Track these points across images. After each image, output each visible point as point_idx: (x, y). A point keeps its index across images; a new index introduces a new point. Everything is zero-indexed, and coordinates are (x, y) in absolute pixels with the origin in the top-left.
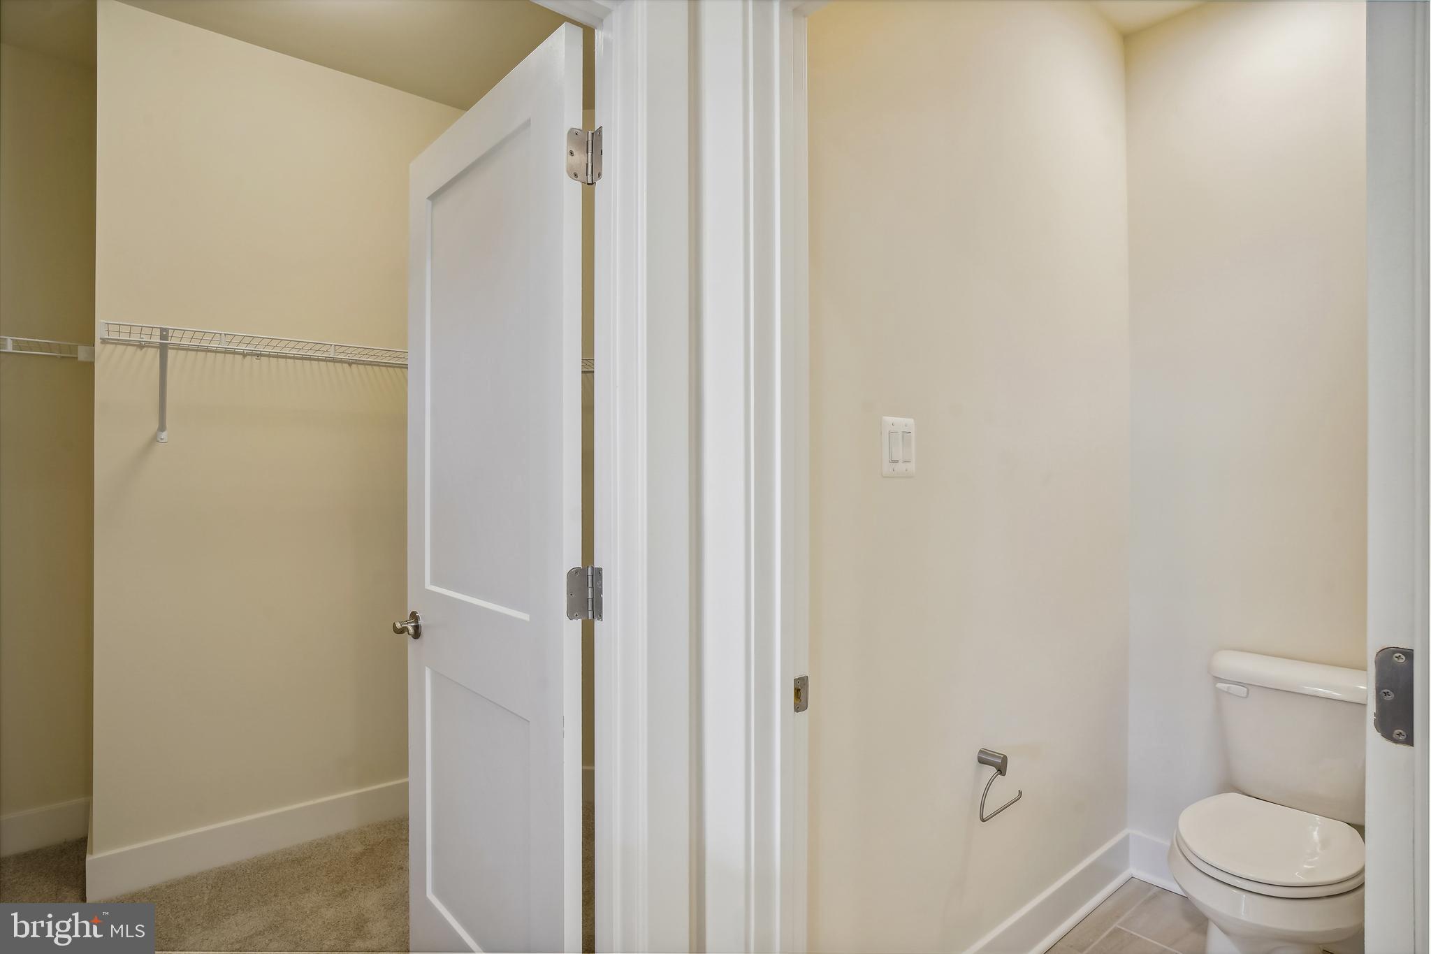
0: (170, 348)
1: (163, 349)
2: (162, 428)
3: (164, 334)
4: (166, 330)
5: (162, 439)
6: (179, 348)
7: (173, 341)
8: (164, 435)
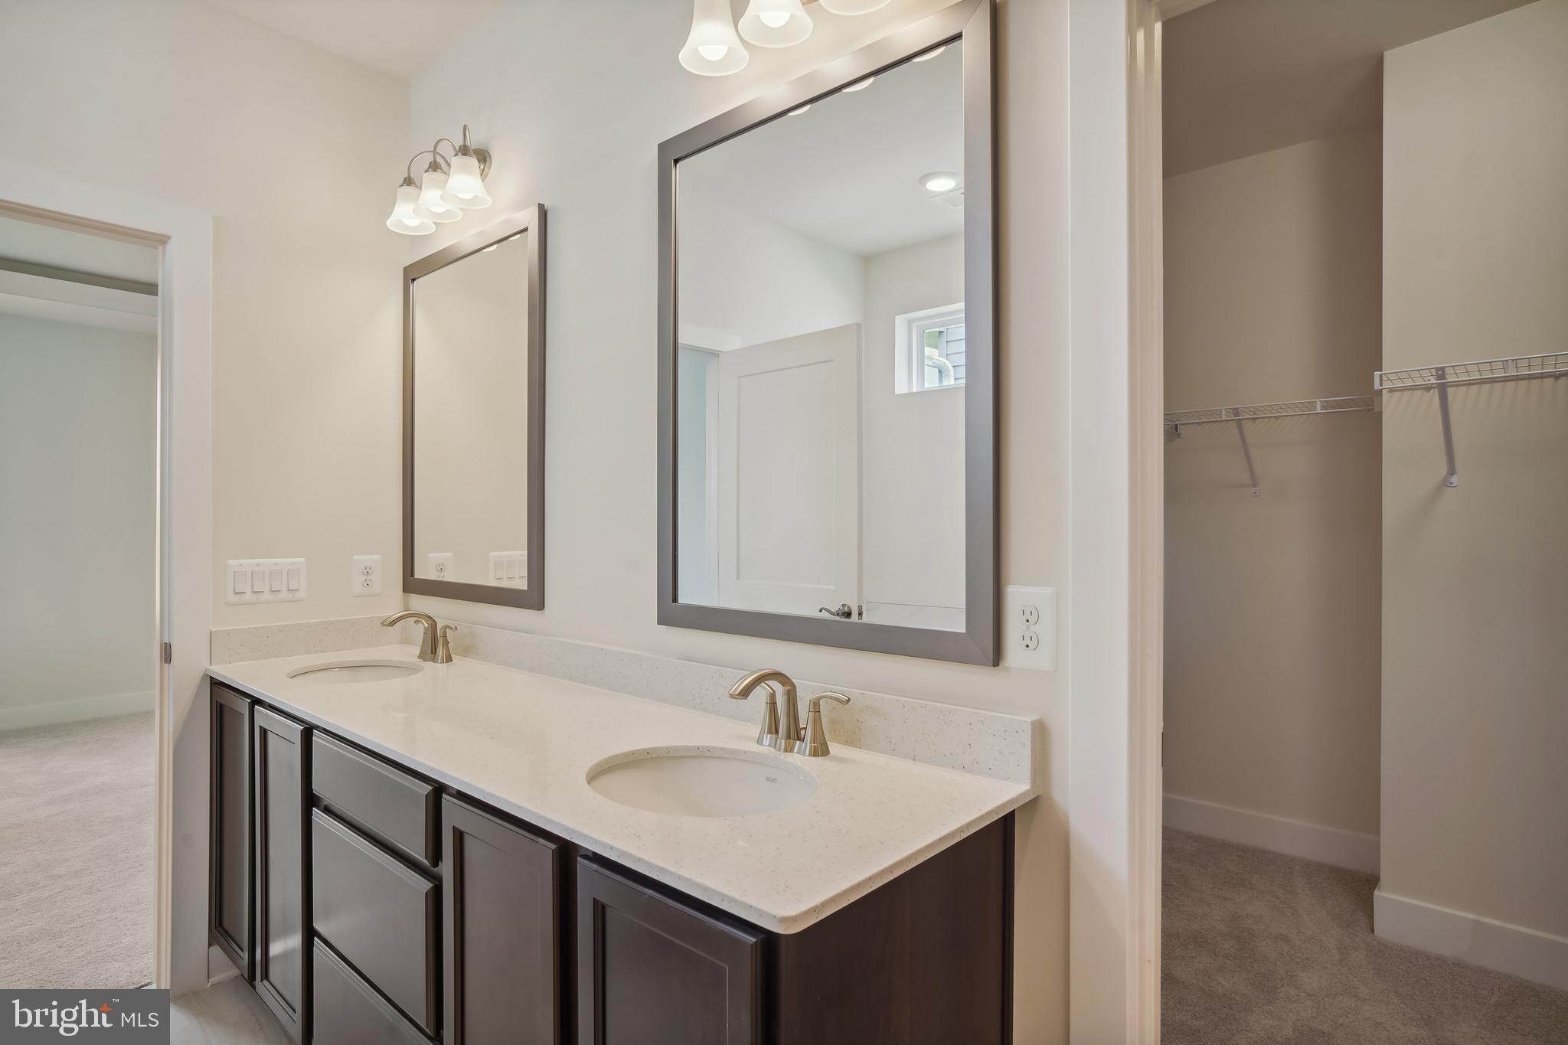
0: (1449, 386)
1: (1443, 389)
2: (1452, 471)
3: (1441, 373)
4: (1442, 369)
5: (1451, 483)
6: (1457, 384)
7: (1451, 378)
8: (1454, 479)
